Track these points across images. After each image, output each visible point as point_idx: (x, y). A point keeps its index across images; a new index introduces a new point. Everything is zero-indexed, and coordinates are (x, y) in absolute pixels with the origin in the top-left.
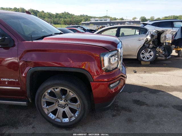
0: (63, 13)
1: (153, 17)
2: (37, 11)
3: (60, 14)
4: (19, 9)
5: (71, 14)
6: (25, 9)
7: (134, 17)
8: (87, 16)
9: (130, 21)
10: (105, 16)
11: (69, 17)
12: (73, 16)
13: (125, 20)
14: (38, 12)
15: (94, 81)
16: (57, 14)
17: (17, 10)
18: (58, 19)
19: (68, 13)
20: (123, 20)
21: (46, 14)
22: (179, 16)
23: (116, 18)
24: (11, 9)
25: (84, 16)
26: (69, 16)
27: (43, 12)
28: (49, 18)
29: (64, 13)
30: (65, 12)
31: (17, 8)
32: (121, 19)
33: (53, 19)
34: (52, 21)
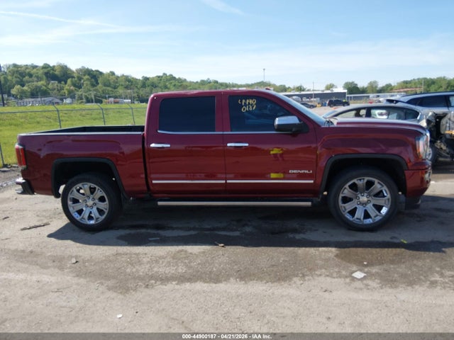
0: (159, 77)
1: (375, 82)
2: (97, 71)
3: (153, 78)
4: (56, 68)
5: (179, 79)
6: (68, 66)
7: (329, 84)
8: (216, 82)
9: (320, 92)
10: (259, 83)
11: (175, 85)
12: (184, 84)
13: (308, 90)
14: (101, 73)
15: (408, 170)
16: (146, 79)
17: (49, 69)
18: (148, 89)
19: (171, 75)
20: (303, 90)
21: (119, 80)
22: (438, 78)
23: (284, 86)
24: (37, 66)
25: (210, 82)
26: (173, 84)
27: (113, 73)
28: (127, 87)
29: (162, 77)
30: (164, 74)
31: (51, 65)
32: (298, 88)
33: (136, 90)
34: (136, 95)
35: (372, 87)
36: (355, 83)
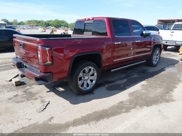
35: (15, 22)
36: (7, 20)
